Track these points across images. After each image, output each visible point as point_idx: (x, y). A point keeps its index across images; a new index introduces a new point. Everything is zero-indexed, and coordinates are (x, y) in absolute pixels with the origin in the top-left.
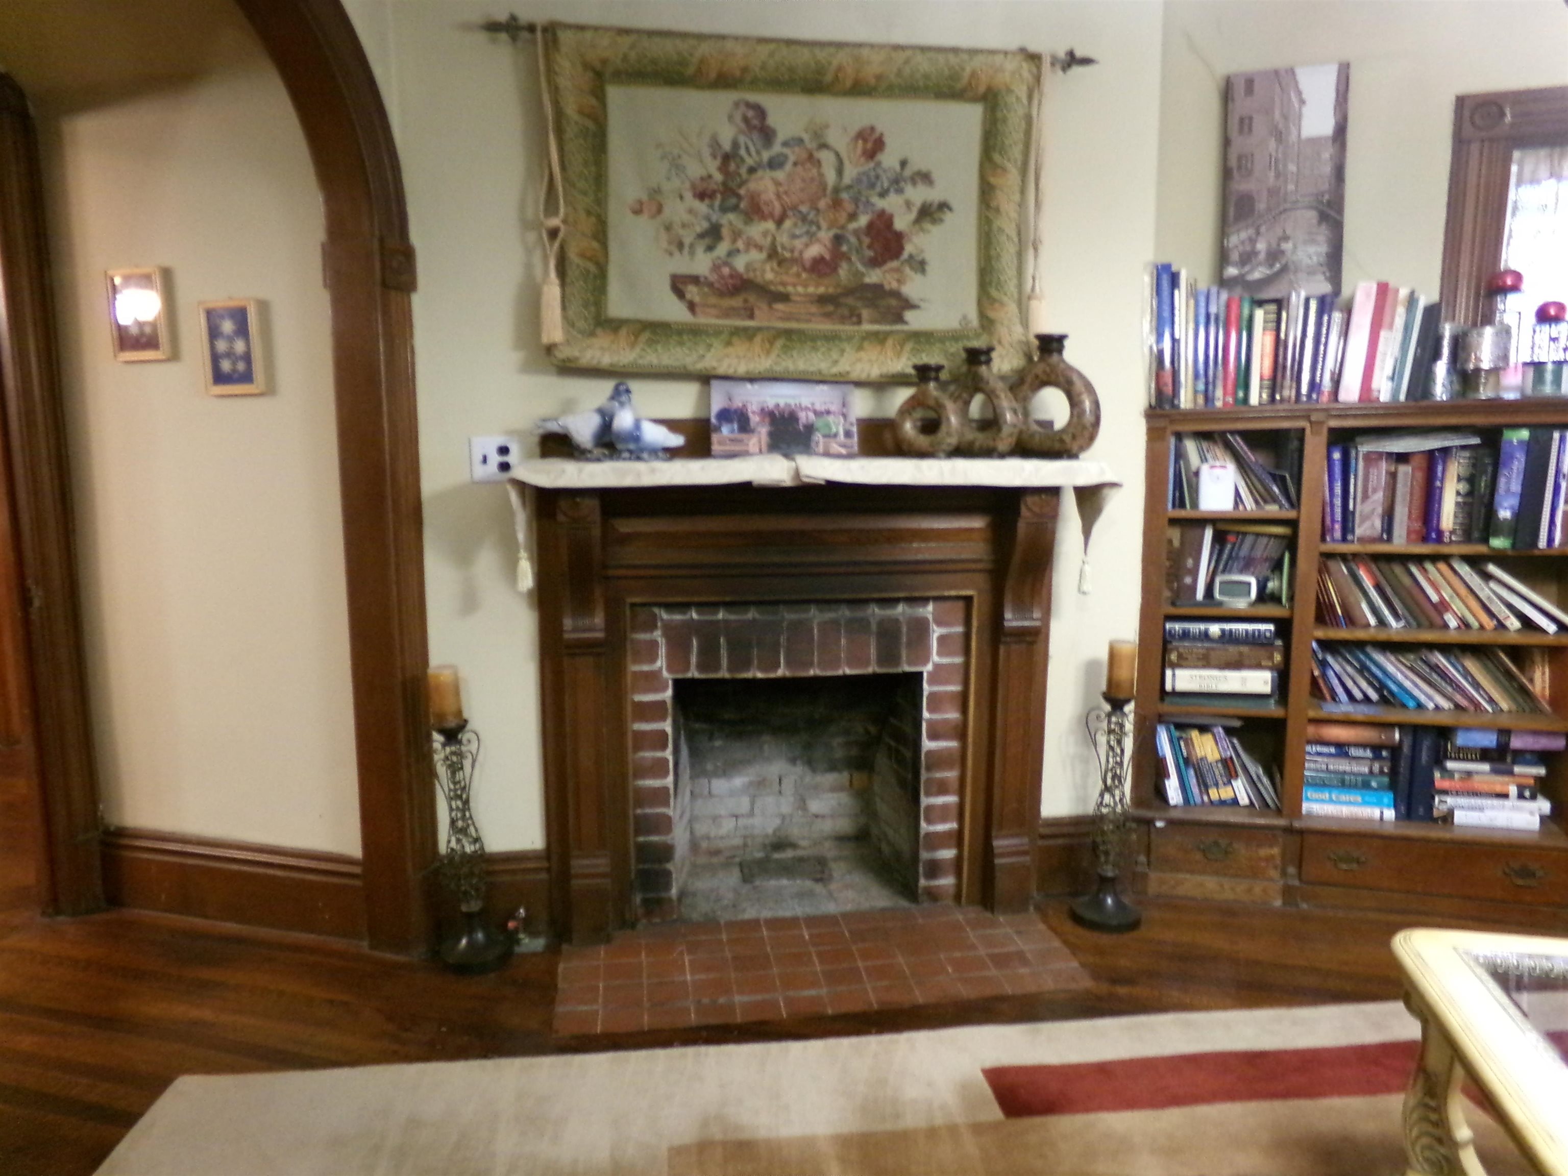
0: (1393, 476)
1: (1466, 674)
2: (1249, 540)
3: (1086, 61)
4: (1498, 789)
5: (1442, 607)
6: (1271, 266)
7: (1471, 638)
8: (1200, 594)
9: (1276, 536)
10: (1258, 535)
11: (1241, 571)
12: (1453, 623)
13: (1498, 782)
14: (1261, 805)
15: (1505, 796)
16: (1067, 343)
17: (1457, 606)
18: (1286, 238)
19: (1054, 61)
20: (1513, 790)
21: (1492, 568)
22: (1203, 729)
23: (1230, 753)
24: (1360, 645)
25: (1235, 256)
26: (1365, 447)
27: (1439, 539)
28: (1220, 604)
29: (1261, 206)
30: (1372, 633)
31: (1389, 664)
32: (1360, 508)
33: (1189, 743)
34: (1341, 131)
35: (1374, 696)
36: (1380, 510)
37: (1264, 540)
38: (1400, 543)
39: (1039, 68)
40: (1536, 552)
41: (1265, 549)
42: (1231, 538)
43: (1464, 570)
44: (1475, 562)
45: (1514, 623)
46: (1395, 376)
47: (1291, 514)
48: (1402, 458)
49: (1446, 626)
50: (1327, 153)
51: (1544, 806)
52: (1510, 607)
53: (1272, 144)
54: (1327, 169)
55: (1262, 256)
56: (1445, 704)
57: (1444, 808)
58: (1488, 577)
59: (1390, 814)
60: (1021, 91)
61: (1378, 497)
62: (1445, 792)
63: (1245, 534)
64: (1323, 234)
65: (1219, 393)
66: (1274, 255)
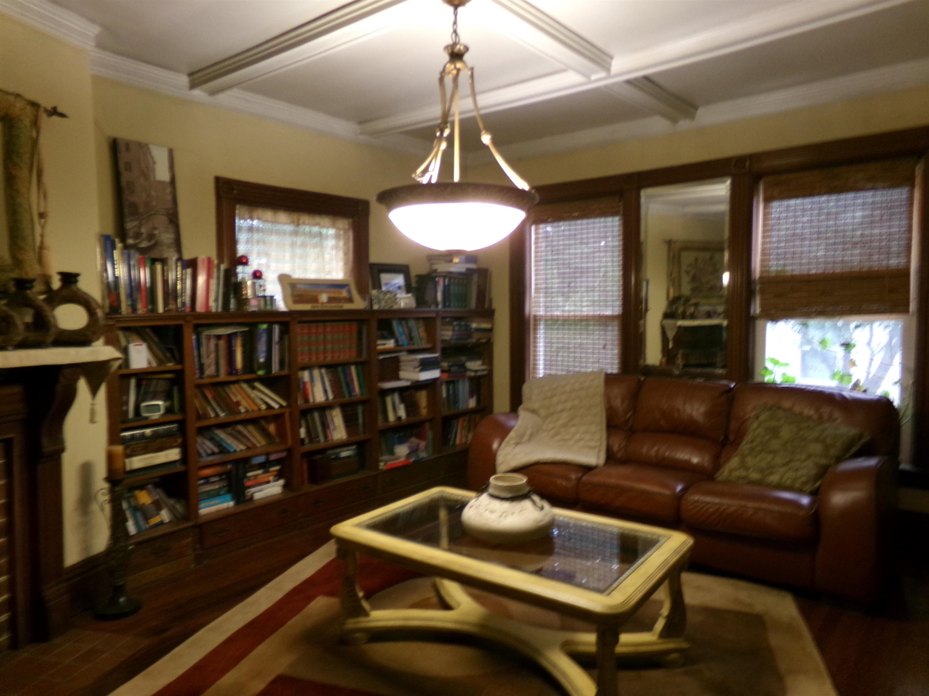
0: (217, 346)
1: (249, 432)
2: (154, 382)
3: (62, 115)
4: (267, 480)
5: (238, 404)
6: (150, 241)
7: (248, 416)
8: (131, 414)
9: (168, 379)
10: (159, 379)
11: (153, 399)
12: (243, 410)
13: (266, 477)
14: (177, 518)
15: (268, 482)
16: (80, 278)
17: (244, 403)
18: (155, 229)
19: (46, 111)
20: (271, 478)
21: (257, 385)
22: (141, 487)
23: (157, 497)
24: (209, 428)
25: (131, 233)
26: (206, 333)
27: (237, 374)
28: (147, 418)
29: (141, 210)
30: (213, 422)
31: (221, 434)
32: (205, 361)
33: (135, 498)
34: (173, 181)
35: (216, 450)
36: (213, 362)
37: (161, 382)
38: (223, 376)
39: (37, 111)
40: (271, 375)
41: (162, 386)
42: (144, 382)
43: (245, 386)
44: (249, 382)
45: (264, 407)
46: (216, 300)
47: (179, 367)
48: (219, 337)
49: (240, 413)
50: (169, 190)
51: (281, 482)
52: (262, 400)
53: (142, 180)
54: (169, 198)
55: (145, 235)
56: (242, 447)
57: (249, 494)
58: (254, 388)
59: (231, 504)
60: (27, 122)
61: (213, 356)
62: (249, 487)
63: (151, 379)
64: (171, 229)
65: (139, 306)
66: (151, 236)
